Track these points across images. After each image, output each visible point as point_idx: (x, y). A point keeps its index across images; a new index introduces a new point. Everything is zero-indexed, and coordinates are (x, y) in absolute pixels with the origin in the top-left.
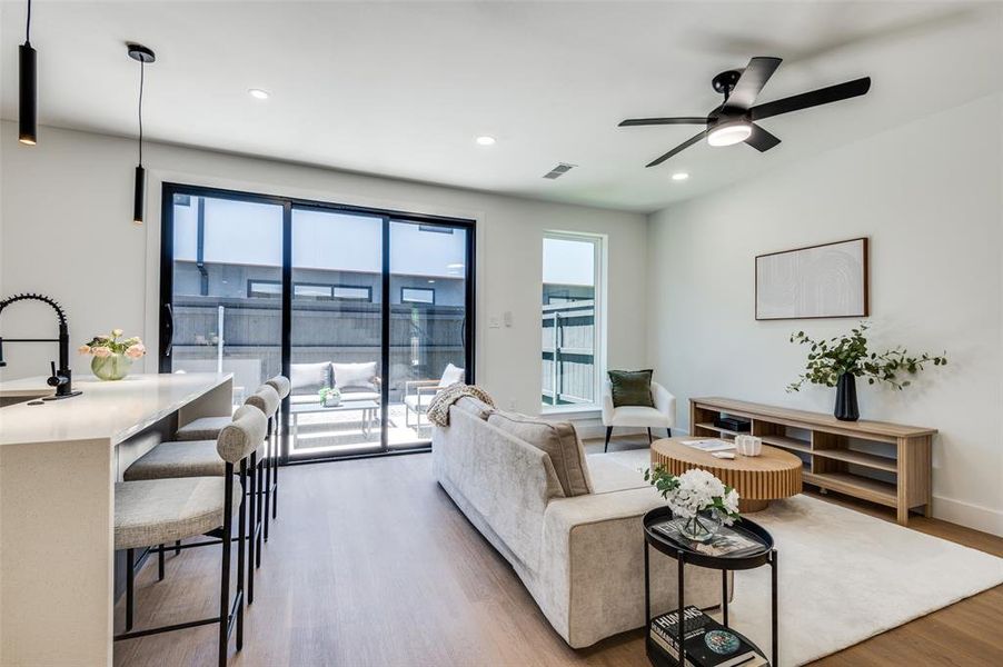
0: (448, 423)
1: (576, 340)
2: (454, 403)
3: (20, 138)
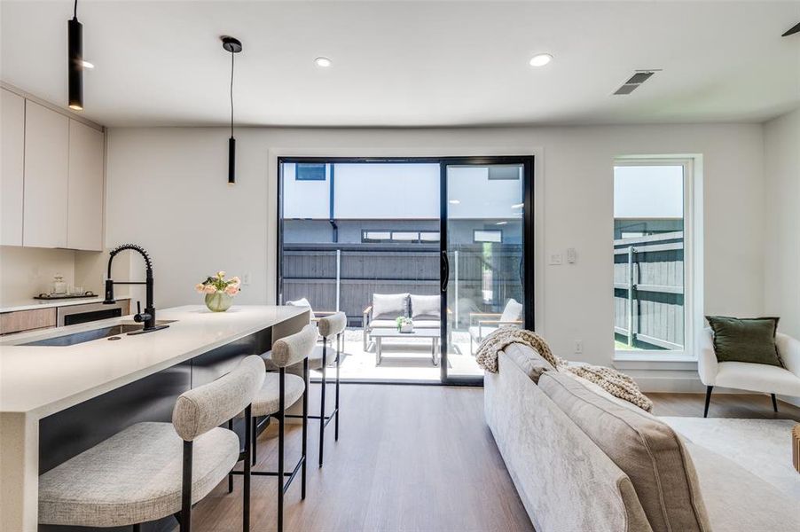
0: (497, 370)
1: (656, 277)
2: (503, 349)
3: (70, 104)
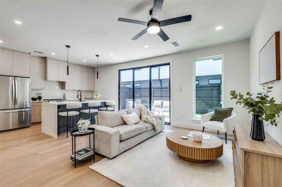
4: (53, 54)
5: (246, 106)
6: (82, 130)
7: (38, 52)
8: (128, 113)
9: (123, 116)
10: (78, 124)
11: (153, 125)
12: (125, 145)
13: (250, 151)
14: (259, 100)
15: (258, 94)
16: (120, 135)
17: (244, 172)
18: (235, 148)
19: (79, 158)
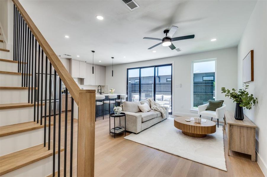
4: (78, 56)
5: (232, 98)
6: (118, 113)
7: (67, 55)
8: (142, 104)
9: (139, 105)
10: (114, 109)
11: (161, 113)
12: (145, 126)
13: (233, 124)
14: (240, 93)
15: (240, 90)
16: (142, 118)
17: (229, 137)
18: (225, 130)
19: (117, 132)
